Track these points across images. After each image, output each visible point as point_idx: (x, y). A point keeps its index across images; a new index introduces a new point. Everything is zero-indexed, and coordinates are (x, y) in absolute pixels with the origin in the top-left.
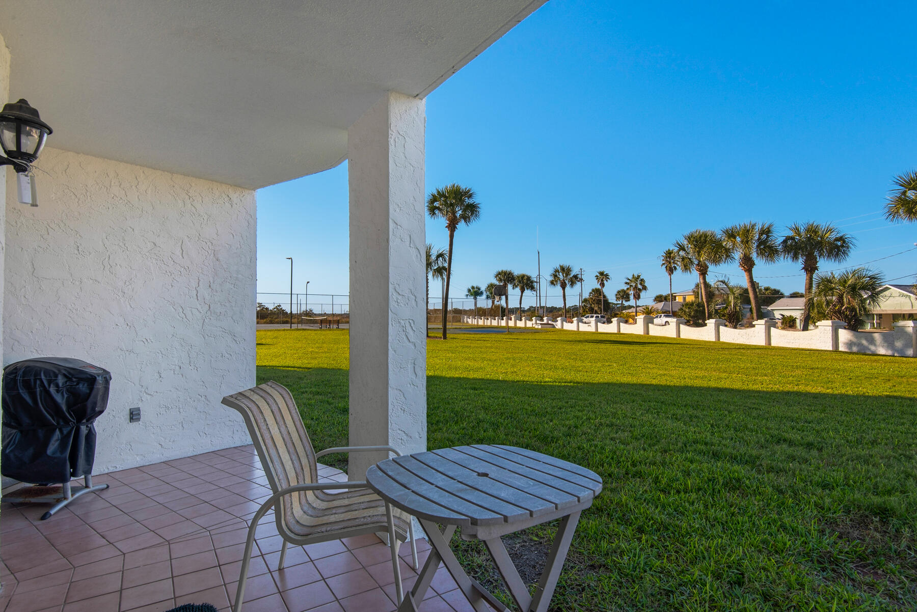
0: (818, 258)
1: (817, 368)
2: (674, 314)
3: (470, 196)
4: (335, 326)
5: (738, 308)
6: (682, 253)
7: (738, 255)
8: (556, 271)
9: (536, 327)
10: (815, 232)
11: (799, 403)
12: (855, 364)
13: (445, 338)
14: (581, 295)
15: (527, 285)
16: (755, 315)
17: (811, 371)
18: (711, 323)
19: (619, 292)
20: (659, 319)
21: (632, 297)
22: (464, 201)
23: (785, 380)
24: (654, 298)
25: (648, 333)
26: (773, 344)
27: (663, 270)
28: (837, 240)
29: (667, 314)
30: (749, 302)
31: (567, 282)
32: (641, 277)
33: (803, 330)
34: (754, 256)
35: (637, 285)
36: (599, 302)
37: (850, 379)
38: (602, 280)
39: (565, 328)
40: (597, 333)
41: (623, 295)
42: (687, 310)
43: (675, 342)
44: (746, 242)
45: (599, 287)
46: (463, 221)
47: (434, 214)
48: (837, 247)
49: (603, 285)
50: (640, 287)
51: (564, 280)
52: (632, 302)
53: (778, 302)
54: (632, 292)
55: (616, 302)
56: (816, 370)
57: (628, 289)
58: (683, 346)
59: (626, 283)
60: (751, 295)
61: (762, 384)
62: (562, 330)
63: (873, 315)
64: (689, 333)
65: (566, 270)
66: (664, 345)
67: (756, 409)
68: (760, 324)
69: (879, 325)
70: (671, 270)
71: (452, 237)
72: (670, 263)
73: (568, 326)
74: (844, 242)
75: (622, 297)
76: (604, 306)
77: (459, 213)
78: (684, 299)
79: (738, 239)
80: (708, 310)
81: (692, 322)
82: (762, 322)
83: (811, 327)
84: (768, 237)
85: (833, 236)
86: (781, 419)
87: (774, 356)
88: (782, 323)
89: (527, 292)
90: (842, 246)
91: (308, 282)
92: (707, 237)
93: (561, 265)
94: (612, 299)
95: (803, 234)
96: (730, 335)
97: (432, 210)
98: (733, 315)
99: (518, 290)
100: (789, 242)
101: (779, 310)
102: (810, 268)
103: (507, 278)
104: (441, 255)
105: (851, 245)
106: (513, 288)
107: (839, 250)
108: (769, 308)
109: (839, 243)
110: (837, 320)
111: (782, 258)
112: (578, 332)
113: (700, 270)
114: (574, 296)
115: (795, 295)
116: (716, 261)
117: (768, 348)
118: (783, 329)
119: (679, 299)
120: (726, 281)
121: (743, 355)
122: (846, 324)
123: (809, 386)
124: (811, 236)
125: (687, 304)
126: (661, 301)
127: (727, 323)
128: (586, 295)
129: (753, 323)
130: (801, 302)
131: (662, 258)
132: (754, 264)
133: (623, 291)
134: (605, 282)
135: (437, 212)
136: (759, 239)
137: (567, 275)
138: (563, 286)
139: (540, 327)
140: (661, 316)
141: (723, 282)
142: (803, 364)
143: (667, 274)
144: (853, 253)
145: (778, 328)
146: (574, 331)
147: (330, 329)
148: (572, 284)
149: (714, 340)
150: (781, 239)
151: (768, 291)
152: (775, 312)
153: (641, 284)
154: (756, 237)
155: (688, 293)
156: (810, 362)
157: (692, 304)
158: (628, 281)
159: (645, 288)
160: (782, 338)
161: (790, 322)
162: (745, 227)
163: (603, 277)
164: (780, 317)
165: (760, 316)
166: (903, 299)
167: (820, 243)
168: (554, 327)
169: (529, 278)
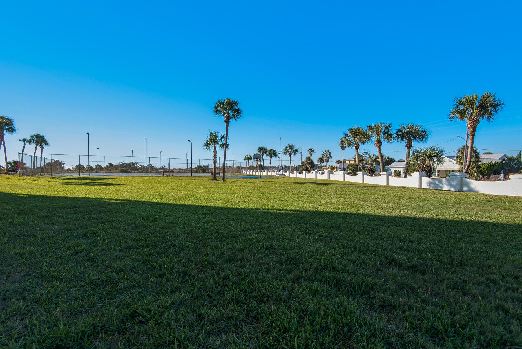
0: (413, 140)
1: (413, 198)
2: (344, 169)
3: (237, 105)
4: (171, 175)
5: (374, 166)
6: (347, 138)
7: (374, 139)
8: (287, 147)
9: (277, 175)
10: (412, 128)
11: (404, 224)
12: (432, 196)
13: (224, 180)
14: (301, 160)
15: (273, 154)
16: (381, 169)
17: (410, 200)
18: (360, 173)
19: (319, 159)
20: (337, 172)
21: (325, 161)
22: (233, 107)
23: (395, 206)
24: (335, 162)
25: (330, 179)
26: (390, 184)
27: (340, 148)
28: (422, 132)
29: (341, 169)
30: (379, 164)
31: (292, 153)
32: (329, 151)
33: (405, 177)
34: (382, 139)
35: (328, 155)
36: (309, 164)
37: (432, 205)
38: (311, 153)
39: (290, 176)
40: (305, 179)
41: (321, 160)
42: (350, 168)
43: (342, 183)
44: (378, 132)
45: (309, 156)
46: (234, 118)
47: (217, 114)
48: (422, 136)
49: (311, 155)
50: (329, 156)
51: (290, 152)
52: (325, 164)
53: (393, 164)
54: (325, 159)
55: (317, 164)
56: (412, 199)
57: (323, 157)
58: (345, 185)
59: (322, 154)
60: (380, 160)
61: (383, 209)
62: (289, 177)
63: (436, 170)
64: (350, 179)
65: (291, 147)
66: (336, 185)
67: (377, 230)
68: (383, 174)
69: (438, 175)
70: (343, 148)
71: (227, 127)
72: (343, 144)
73: (292, 175)
74: (426, 133)
75: (321, 161)
76: (312, 165)
77: (231, 114)
78: (350, 162)
79: (375, 131)
80: (359, 167)
81: (352, 174)
82: (385, 173)
83: (408, 176)
84: (389, 130)
85: (421, 130)
86: (393, 239)
87: (390, 191)
88: (394, 174)
89: (273, 158)
90: (425, 135)
91: (161, 152)
92: (359, 130)
93: (289, 144)
94: (316, 162)
95: (406, 128)
96: (370, 180)
97: (216, 112)
98: (371, 169)
99: (269, 157)
100: (399, 133)
101: (393, 168)
102: (409, 146)
103: (263, 151)
104: (223, 137)
105: (429, 135)
106: (266, 156)
107: (423, 137)
108: (389, 167)
109: (423, 134)
110: (421, 172)
111: (396, 141)
112: (296, 178)
113: (356, 147)
114: (296, 161)
115: (400, 161)
116: (364, 142)
117: (387, 186)
118: (395, 177)
119: (347, 162)
120: (368, 152)
121: (374, 190)
122: (426, 174)
123: (409, 210)
124: (410, 129)
125: (351, 165)
126: (339, 163)
127: (368, 174)
128: (303, 160)
129: (381, 174)
130: (404, 164)
131: (340, 142)
132: (382, 144)
133: (321, 158)
134: (312, 154)
135: (218, 112)
136: (385, 131)
137: (292, 149)
138: (290, 155)
139: (278, 175)
140: (338, 170)
141: (367, 153)
142: (405, 196)
143: (341, 150)
144: (430, 139)
145: (392, 176)
146: (294, 178)
147: (168, 176)
148: (295, 154)
149: (361, 182)
150: (396, 131)
151: (389, 159)
152: (391, 169)
153: (329, 155)
154: (383, 130)
155: (351, 159)
156: (408, 194)
157: (353, 165)
158: (323, 153)
159: (331, 157)
160: (394, 181)
161: (398, 173)
162: (378, 125)
163: (311, 151)
164: (393, 171)
165: (384, 170)
166: (450, 163)
167: (414, 133)
168: (285, 175)
169: (274, 151)
